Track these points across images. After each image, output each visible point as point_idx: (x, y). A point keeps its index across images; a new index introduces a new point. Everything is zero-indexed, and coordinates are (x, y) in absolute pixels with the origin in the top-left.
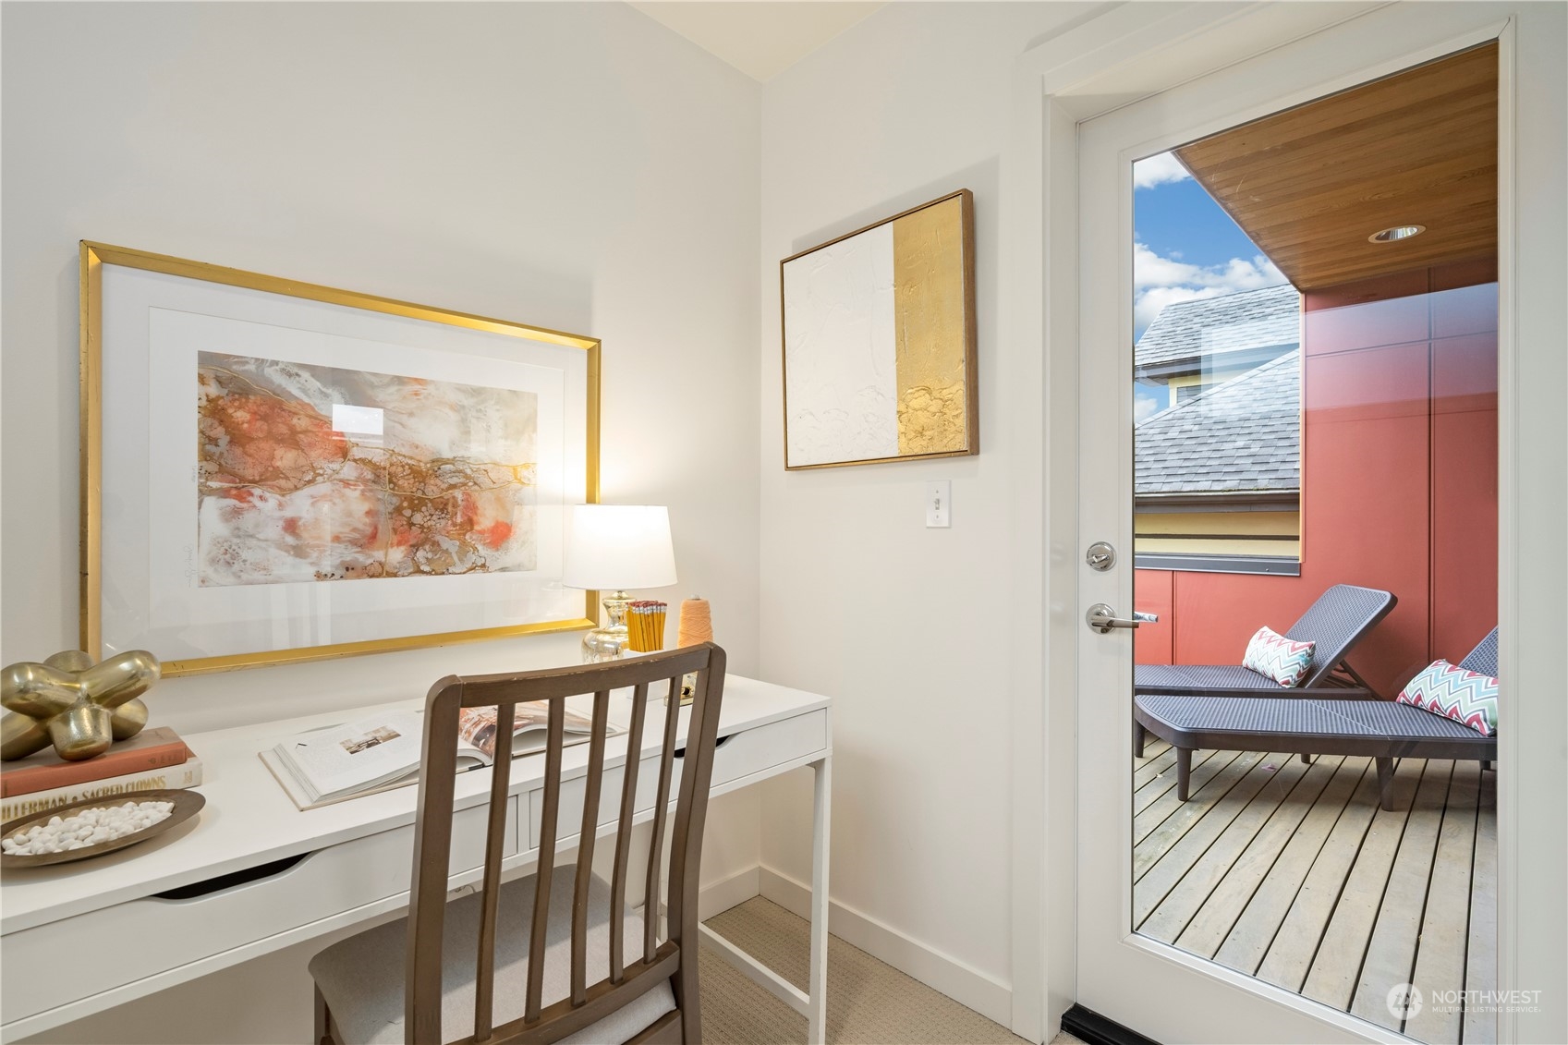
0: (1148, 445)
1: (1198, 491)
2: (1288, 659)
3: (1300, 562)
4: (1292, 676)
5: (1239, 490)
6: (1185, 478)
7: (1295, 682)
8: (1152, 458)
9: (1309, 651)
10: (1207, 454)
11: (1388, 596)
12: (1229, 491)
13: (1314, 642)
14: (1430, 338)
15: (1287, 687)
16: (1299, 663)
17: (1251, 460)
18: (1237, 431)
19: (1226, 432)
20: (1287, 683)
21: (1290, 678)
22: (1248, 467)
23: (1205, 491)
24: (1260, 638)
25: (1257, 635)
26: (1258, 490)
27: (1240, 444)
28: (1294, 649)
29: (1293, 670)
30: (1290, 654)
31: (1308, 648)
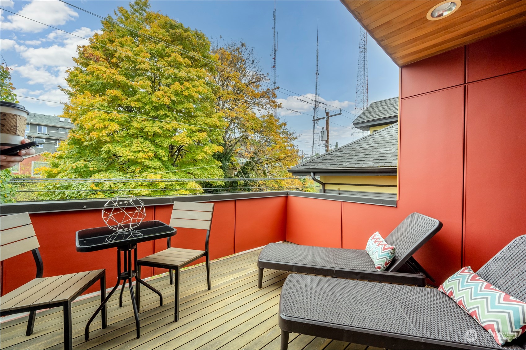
0: (354, 149)
1: (368, 167)
2: (381, 254)
3: (397, 200)
4: (382, 264)
5: (384, 167)
6: (364, 162)
7: (384, 268)
8: (354, 154)
9: (392, 251)
10: (374, 153)
11: (438, 223)
12: (381, 167)
13: (394, 247)
14: (465, 83)
15: (379, 270)
16: (386, 258)
17: (391, 155)
18: (388, 144)
19: (384, 144)
20: (379, 268)
21: (381, 266)
22: (389, 158)
23: (371, 167)
24: (373, 238)
25: (372, 237)
26: (392, 167)
27: (388, 149)
28: (384, 249)
29: (383, 261)
30: (382, 251)
31: (391, 250)
